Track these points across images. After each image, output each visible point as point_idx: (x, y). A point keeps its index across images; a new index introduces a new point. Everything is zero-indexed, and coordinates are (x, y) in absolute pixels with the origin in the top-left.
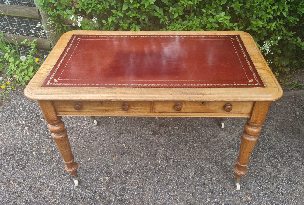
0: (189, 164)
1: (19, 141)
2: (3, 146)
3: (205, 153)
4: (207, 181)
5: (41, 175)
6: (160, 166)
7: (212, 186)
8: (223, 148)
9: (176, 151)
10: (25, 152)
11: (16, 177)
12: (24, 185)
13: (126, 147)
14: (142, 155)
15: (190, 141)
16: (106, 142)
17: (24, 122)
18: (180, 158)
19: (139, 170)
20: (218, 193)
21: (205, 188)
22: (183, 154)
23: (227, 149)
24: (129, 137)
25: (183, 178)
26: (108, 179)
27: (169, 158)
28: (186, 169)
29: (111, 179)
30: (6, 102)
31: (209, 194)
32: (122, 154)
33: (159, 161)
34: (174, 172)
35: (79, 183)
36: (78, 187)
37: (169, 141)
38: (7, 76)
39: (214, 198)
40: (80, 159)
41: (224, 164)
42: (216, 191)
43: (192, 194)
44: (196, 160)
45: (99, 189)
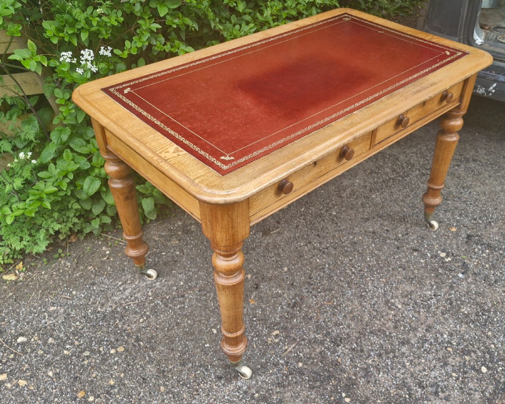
0: (355, 239)
3: (356, 215)
4: (396, 243)
6: (327, 266)
7: (408, 244)
8: (368, 197)
9: (322, 235)
14: (286, 269)
15: (322, 211)
18: (337, 239)
19: (307, 288)
21: (404, 252)
22: (335, 233)
25: (369, 258)
26: (280, 332)
27: (324, 248)
28: (360, 246)
29: (284, 328)
31: (415, 254)
32: (257, 288)
33: (318, 261)
34: (351, 260)
37: (297, 229)
39: (425, 254)
42: (417, 246)
43: (400, 267)
44: (356, 229)
45: (285, 354)
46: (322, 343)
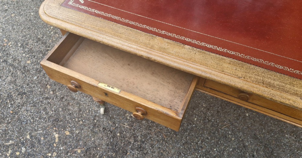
0: (230, 136)
3: (255, 130)
6: (194, 126)
8: (283, 132)
9: (220, 114)
11: (53, 82)
12: (57, 93)
18: (222, 124)
22: (227, 121)
23: (287, 135)
25: (217, 150)
27: (208, 119)
28: (225, 141)
33: (195, 119)
34: (208, 138)
35: (105, 111)
36: (103, 115)
41: (275, 153)
44: (241, 134)
45: (122, 125)
46: (135, 141)
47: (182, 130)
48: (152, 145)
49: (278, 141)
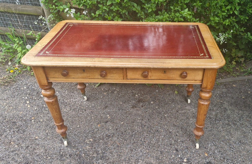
1: (21, 112)
2: (7, 116)
3: (173, 122)
4: (173, 142)
5: (37, 137)
6: (136, 131)
7: (177, 146)
8: (188, 118)
9: (150, 120)
10: (25, 121)
11: (16, 139)
12: (22, 145)
13: (109, 117)
14: (122, 123)
15: (162, 112)
16: (94, 113)
17: (26, 98)
18: (153, 125)
19: (119, 134)
20: (182, 151)
21: (171, 147)
23: (191, 119)
24: (113, 109)
25: (154, 140)
26: (92, 141)
27: (144, 125)
29: (95, 141)
30: (13, 82)
31: (174, 151)
32: (106, 122)
33: (136, 128)
34: (147, 136)
35: (68, 143)
36: (67, 146)
37: (145, 112)
38: (16, 63)
39: (178, 155)
40: (70, 126)
42: (180, 150)
43: (161, 152)
44: (166, 126)
45: (84, 148)
46: (98, 154)
47: (129, 136)
48: (111, 153)
49: (187, 123)
